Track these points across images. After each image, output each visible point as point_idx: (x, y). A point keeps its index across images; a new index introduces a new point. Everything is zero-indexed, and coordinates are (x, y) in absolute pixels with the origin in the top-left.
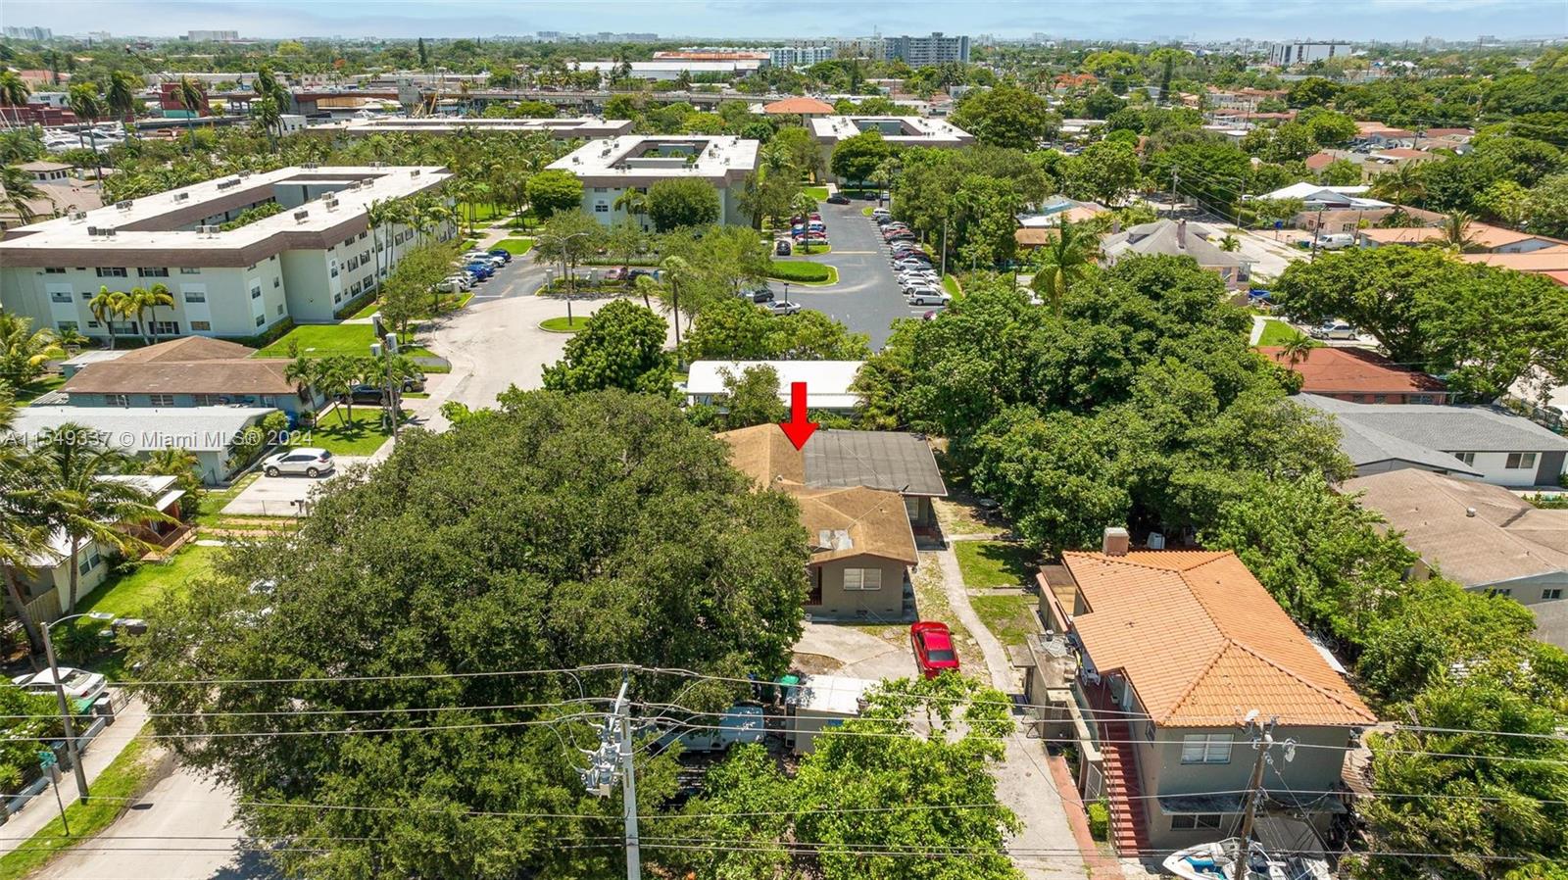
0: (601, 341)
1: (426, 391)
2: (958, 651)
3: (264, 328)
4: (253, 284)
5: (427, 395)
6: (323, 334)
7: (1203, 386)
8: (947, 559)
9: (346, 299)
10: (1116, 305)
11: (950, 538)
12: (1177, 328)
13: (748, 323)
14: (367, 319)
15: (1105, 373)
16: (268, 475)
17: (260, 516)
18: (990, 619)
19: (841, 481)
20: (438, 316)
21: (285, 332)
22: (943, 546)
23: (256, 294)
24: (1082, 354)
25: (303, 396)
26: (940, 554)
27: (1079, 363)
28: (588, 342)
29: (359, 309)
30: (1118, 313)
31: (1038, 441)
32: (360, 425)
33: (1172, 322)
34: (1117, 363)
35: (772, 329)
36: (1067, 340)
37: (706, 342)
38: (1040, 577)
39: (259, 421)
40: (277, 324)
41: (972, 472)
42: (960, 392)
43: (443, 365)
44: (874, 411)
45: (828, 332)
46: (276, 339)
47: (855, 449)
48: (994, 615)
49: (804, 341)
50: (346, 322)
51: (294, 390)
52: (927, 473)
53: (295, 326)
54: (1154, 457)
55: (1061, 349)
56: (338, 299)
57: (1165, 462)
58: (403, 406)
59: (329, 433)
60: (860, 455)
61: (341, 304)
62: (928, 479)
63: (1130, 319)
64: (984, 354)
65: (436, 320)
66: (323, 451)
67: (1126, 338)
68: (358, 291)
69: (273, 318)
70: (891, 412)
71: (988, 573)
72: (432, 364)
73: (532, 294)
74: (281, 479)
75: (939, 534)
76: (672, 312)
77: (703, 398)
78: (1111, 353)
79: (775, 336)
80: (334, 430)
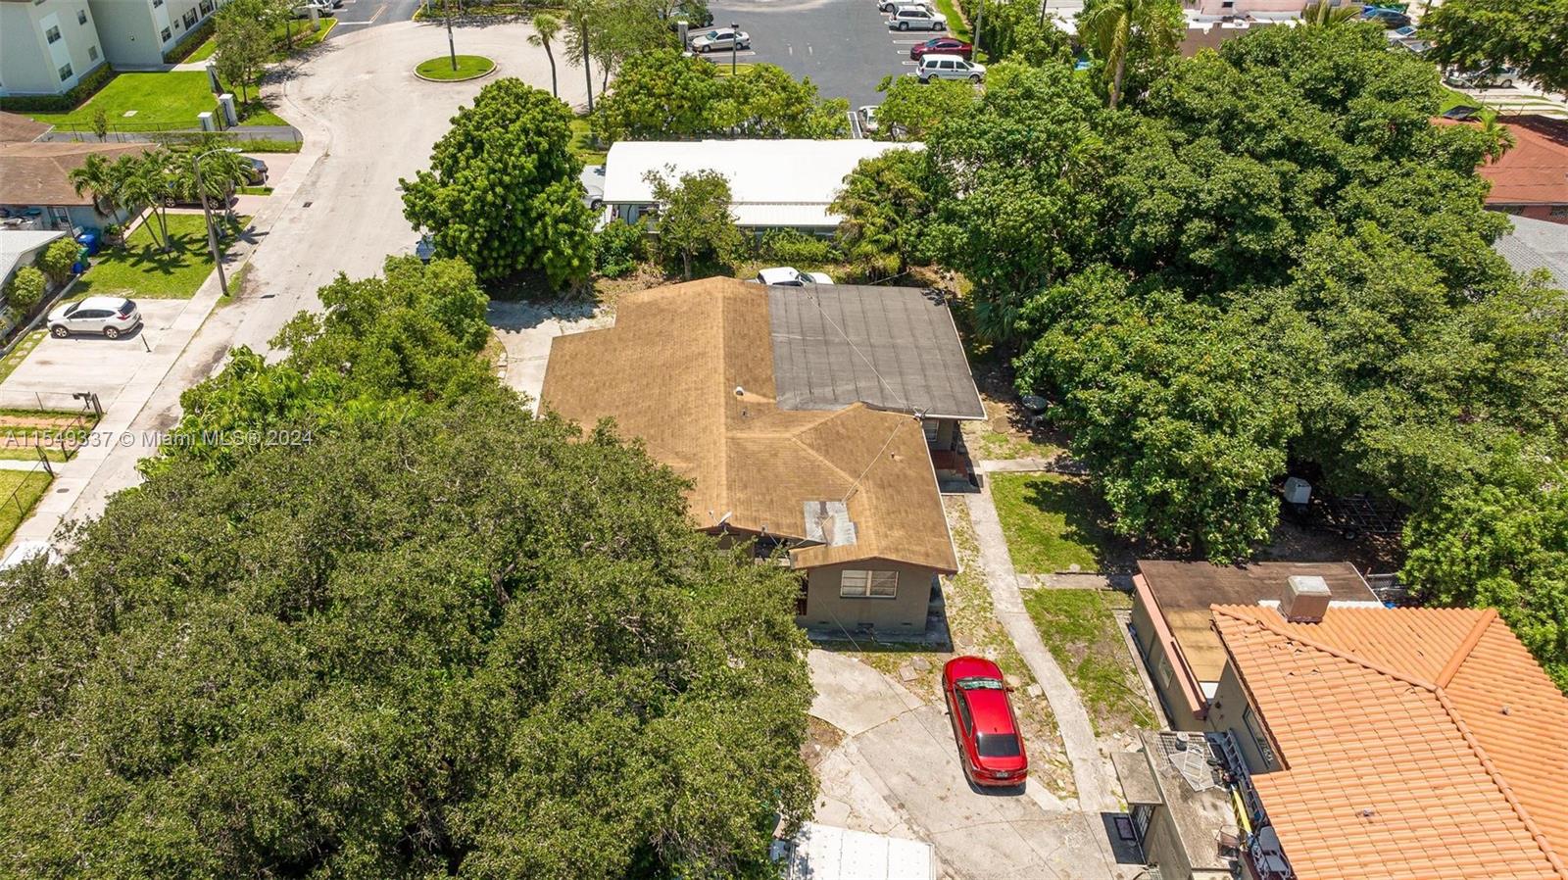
0: (479, 147)
1: (268, 184)
2: (1017, 712)
3: (72, 81)
4: (47, 23)
5: (269, 190)
6: (147, 88)
7: (1424, 279)
8: (981, 507)
9: (178, 34)
10: (1271, 126)
11: (983, 468)
12: (1373, 171)
13: (686, 87)
14: (200, 64)
15: (1250, 241)
16: (55, 336)
17: (36, 412)
18: (1057, 640)
19: (828, 391)
20: (292, 57)
21: (101, 84)
22: (973, 484)
23: (54, 37)
24: (1208, 201)
25: (105, 205)
26: (971, 498)
27: (1199, 214)
28: (461, 147)
29: (194, 47)
30: (1273, 140)
31: (1145, 366)
32: (177, 244)
33: (1364, 159)
34: (1268, 225)
35: (717, 96)
36: (1182, 175)
37: (627, 114)
38: (1139, 581)
39: (39, 256)
40: (89, 75)
41: (1016, 363)
42: (1003, 242)
43: (289, 139)
44: (867, 247)
45: (793, 98)
46: (90, 95)
47: (844, 325)
48: (1062, 631)
49: (762, 113)
50: (180, 68)
51: (89, 200)
52: (953, 374)
53: (115, 74)
54: (1333, 393)
55: (1173, 192)
56: (167, 36)
57: (1353, 403)
58: (240, 208)
59: (141, 259)
60: (852, 338)
61: (171, 42)
62: (957, 389)
63: (1294, 150)
64: (1042, 182)
65: (289, 63)
66: (123, 302)
67: (1287, 184)
68: (193, 21)
69: (83, 66)
70: (890, 249)
71: (1045, 540)
72: (277, 139)
73: (409, 19)
74: (71, 341)
75: (968, 463)
76: (582, 59)
77: (625, 209)
78: (1264, 210)
79: (721, 105)
80: (148, 255)
